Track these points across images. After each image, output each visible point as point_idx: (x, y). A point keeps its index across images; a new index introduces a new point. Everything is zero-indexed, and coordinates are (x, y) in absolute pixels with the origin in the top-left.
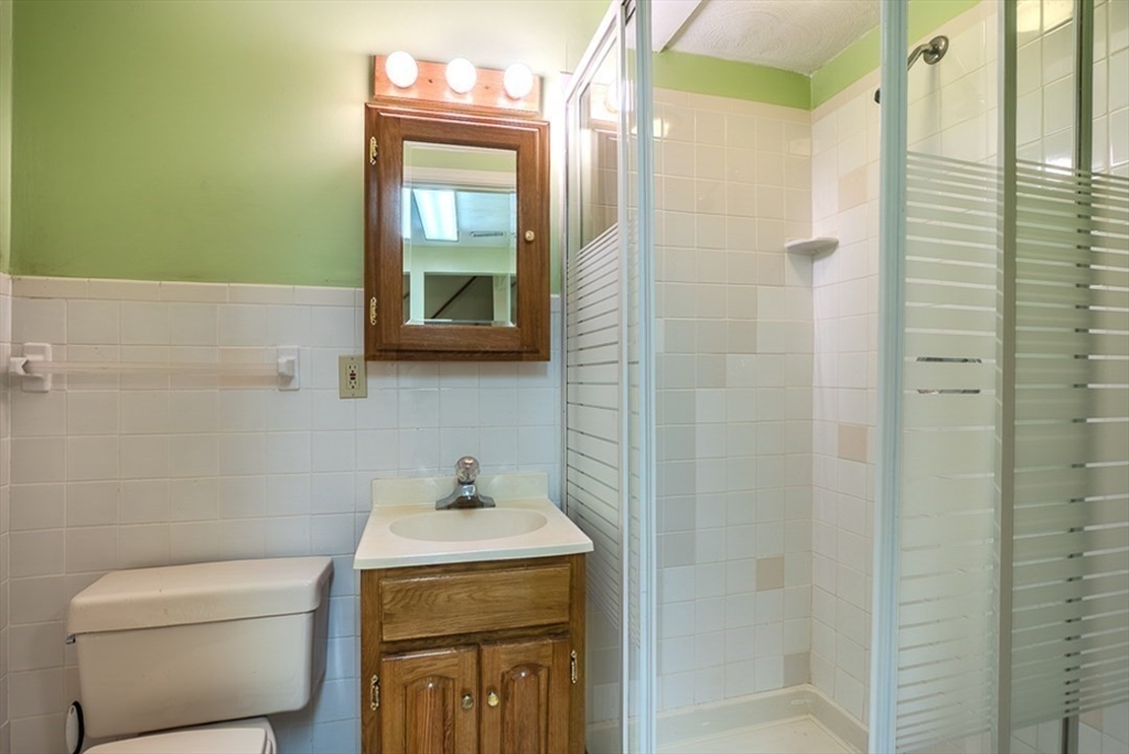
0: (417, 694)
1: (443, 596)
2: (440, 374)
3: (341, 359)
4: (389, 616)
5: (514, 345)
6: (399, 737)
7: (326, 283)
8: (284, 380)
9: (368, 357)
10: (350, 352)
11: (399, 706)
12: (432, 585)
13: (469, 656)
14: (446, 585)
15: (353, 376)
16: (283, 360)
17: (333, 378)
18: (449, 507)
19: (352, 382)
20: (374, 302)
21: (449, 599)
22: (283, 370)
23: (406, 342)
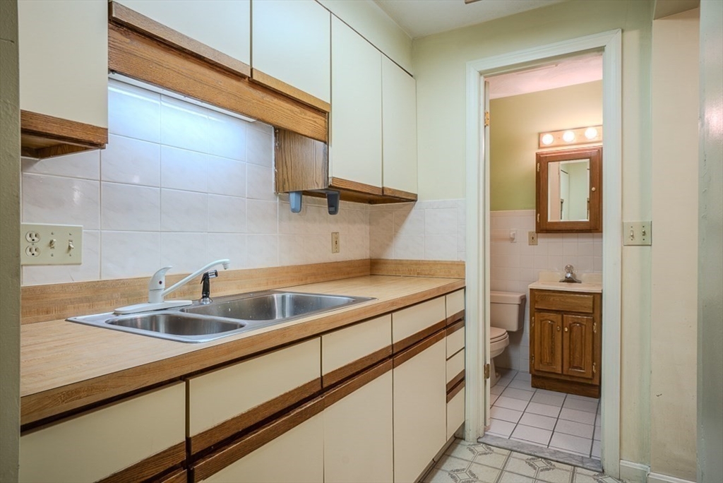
0: (544, 324)
1: (552, 299)
2: (563, 237)
3: (529, 233)
4: (537, 302)
5: (588, 228)
6: (539, 332)
7: (525, 209)
8: (512, 239)
9: (537, 232)
10: (532, 230)
11: (539, 325)
12: (549, 295)
13: (559, 317)
14: (554, 296)
15: (533, 238)
16: (511, 234)
17: (526, 238)
18: (563, 282)
19: (533, 241)
20: (539, 215)
21: (554, 300)
22: (512, 236)
23: (548, 227)
